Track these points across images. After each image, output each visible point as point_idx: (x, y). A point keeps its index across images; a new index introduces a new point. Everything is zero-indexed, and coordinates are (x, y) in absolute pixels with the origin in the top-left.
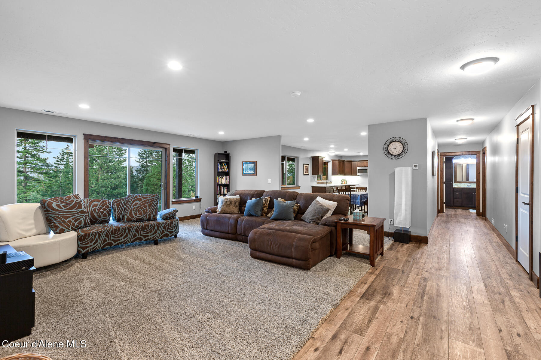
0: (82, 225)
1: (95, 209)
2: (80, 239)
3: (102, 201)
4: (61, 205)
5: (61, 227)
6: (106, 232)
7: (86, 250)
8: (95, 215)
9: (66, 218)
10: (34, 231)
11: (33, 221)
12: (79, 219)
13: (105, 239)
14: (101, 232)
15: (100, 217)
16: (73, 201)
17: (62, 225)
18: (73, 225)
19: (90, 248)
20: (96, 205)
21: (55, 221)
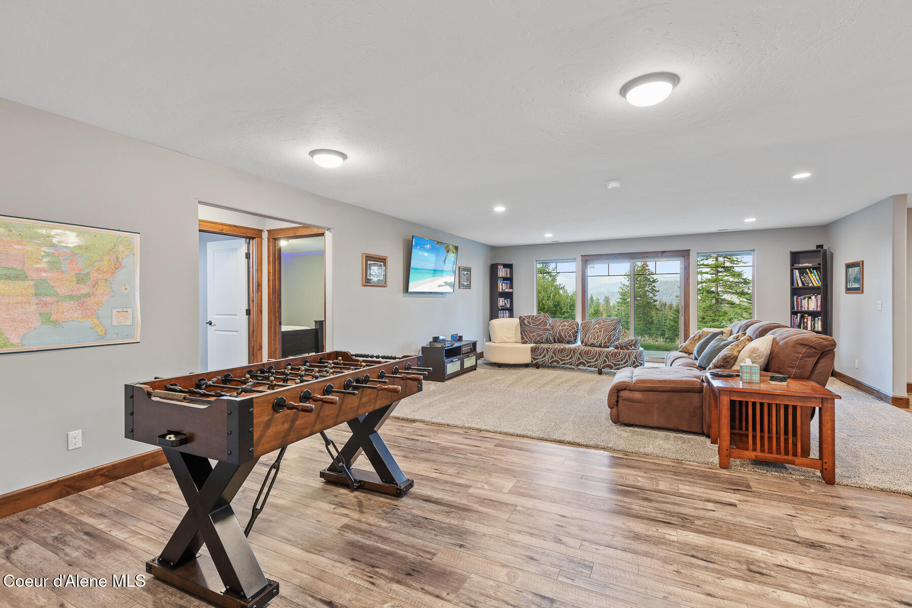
0: (543, 341)
1: (563, 329)
2: (533, 350)
3: (571, 322)
4: (531, 321)
5: (526, 339)
6: (553, 349)
7: (536, 361)
8: (562, 334)
9: (532, 332)
10: (513, 340)
11: (514, 332)
12: (542, 335)
13: (552, 356)
14: (549, 348)
15: (566, 337)
16: (541, 319)
17: (527, 337)
18: (536, 339)
19: (539, 360)
20: (565, 325)
21: (524, 334)
